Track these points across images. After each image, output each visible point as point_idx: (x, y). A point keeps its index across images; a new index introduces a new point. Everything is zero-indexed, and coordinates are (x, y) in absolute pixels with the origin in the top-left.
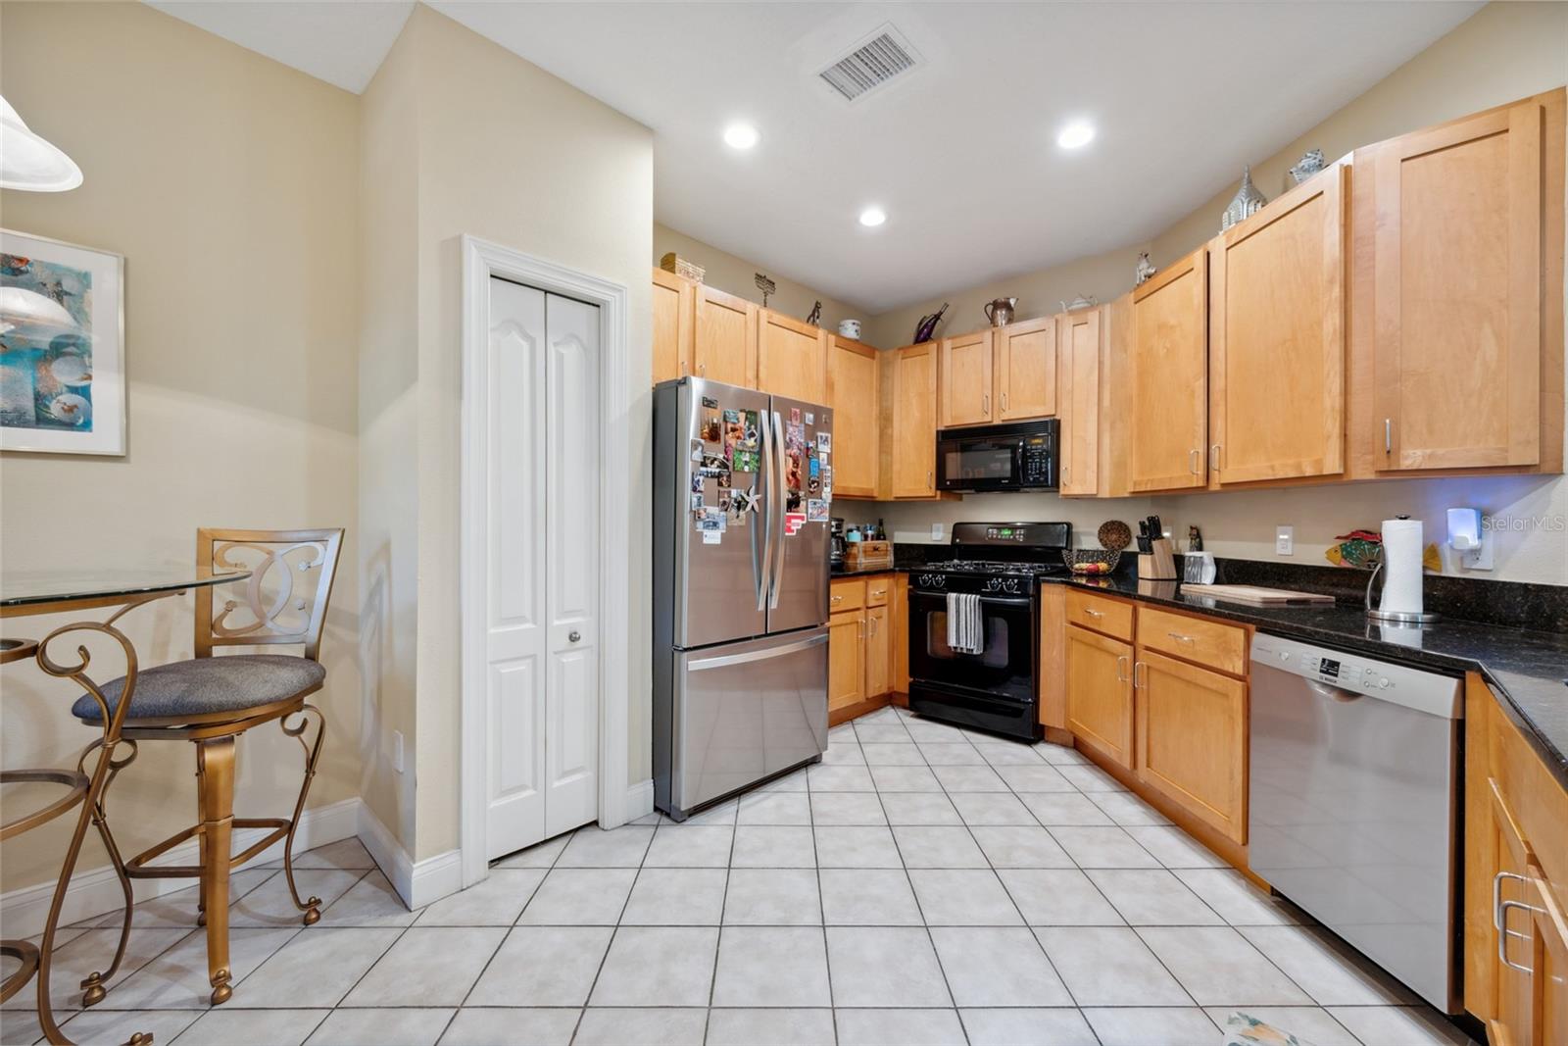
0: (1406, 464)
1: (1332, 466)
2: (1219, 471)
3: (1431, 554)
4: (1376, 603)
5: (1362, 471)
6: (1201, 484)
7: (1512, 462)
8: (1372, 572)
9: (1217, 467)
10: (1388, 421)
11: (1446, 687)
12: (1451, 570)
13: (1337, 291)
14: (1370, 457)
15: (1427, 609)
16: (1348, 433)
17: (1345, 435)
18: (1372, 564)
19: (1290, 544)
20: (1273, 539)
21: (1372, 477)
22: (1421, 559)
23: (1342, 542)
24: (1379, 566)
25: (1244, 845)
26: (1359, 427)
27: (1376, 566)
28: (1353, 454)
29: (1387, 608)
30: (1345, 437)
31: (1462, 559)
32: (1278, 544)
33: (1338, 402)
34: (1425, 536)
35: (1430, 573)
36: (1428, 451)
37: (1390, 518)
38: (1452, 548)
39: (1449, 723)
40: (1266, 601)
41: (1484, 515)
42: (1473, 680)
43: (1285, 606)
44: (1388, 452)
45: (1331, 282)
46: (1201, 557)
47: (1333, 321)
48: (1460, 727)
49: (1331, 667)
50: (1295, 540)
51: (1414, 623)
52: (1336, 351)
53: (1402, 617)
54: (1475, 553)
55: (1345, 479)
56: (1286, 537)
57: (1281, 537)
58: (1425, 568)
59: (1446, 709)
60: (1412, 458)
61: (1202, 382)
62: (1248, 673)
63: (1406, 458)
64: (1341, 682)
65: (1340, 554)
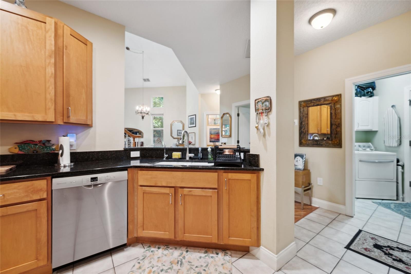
1: (51, 119)
5: (60, 121)
10: (70, 108)
14: (62, 118)
21: (62, 123)
26: (59, 108)
28: (56, 116)
30: (55, 110)
37: (61, 136)
44: (69, 117)
45: (50, 56)
48: (128, 181)
49: (94, 179)
53: (67, 165)
54: (72, 145)
64: (98, 182)
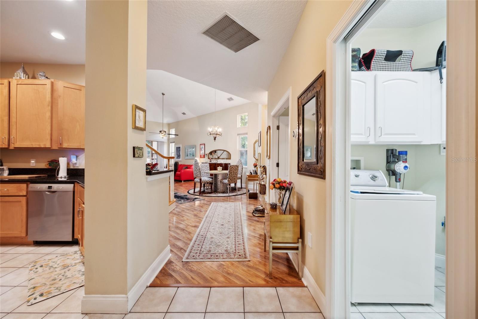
0: (64, 147)
1: (48, 145)
2: (14, 144)
3: (68, 164)
4: (58, 175)
5: (55, 147)
6: (6, 147)
7: (82, 148)
8: (57, 169)
9: (13, 143)
10: (61, 138)
11: (72, 186)
12: (72, 167)
13: (50, 108)
14: (56, 145)
15: (67, 175)
16: (52, 139)
17: (51, 139)
18: (56, 167)
19: (35, 163)
20: (30, 162)
21: (57, 148)
22: (66, 165)
23: (49, 162)
24: (58, 167)
25: (26, 236)
26: (54, 137)
27: (57, 167)
28: (53, 144)
29: (60, 176)
30: (51, 140)
31: (73, 165)
32: (31, 164)
33: (50, 132)
34: (67, 161)
35: (68, 168)
36: (68, 144)
37: (60, 157)
38: (72, 163)
39: (72, 192)
40: (29, 177)
41: (77, 157)
42: (76, 184)
43: (35, 178)
44: (61, 144)
46: (3, 168)
47: (48, 114)
48: (74, 192)
49: (50, 187)
50: (36, 162)
51: (65, 177)
52: (49, 121)
53: (63, 177)
54: (76, 163)
55: (51, 149)
56: (34, 162)
57: (32, 161)
58: (67, 167)
59: (72, 189)
60: (65, 145)
61: (7, 118)
62: (28, 194)
63: (64, 145)
64: (52, 190)
65: (48, 165)
